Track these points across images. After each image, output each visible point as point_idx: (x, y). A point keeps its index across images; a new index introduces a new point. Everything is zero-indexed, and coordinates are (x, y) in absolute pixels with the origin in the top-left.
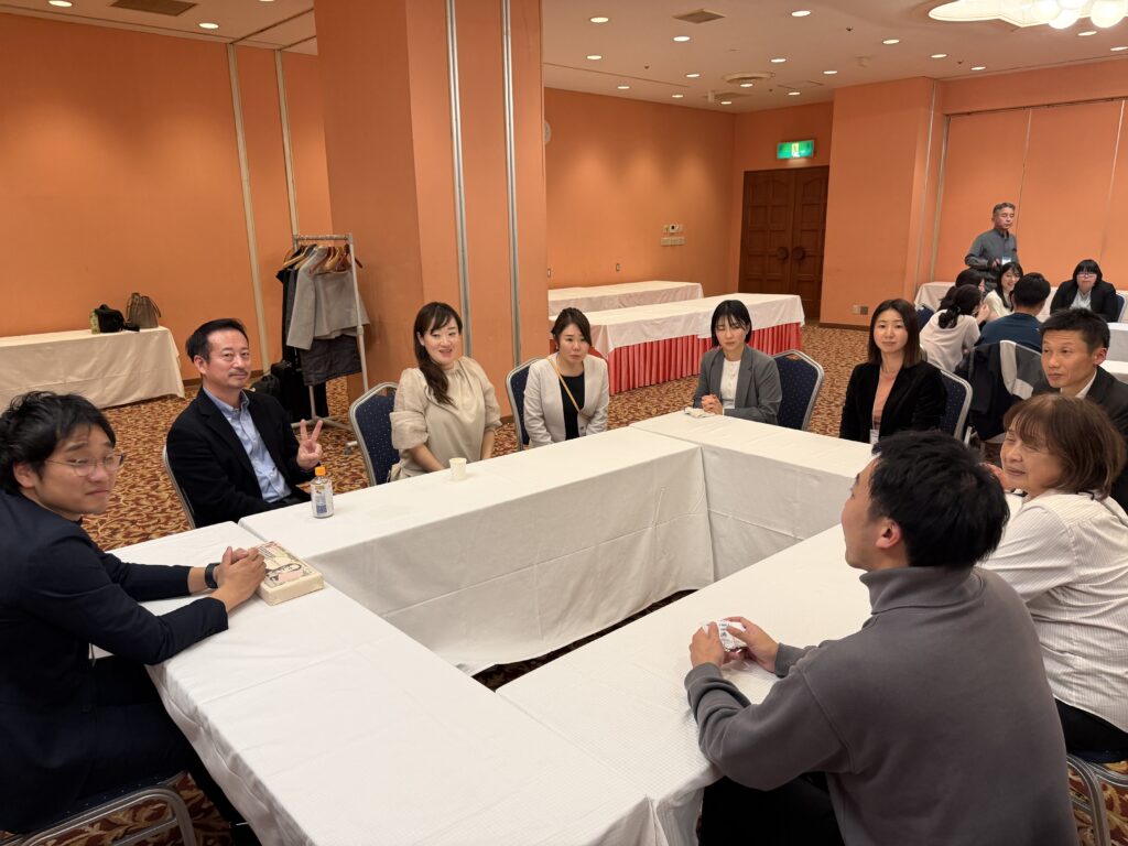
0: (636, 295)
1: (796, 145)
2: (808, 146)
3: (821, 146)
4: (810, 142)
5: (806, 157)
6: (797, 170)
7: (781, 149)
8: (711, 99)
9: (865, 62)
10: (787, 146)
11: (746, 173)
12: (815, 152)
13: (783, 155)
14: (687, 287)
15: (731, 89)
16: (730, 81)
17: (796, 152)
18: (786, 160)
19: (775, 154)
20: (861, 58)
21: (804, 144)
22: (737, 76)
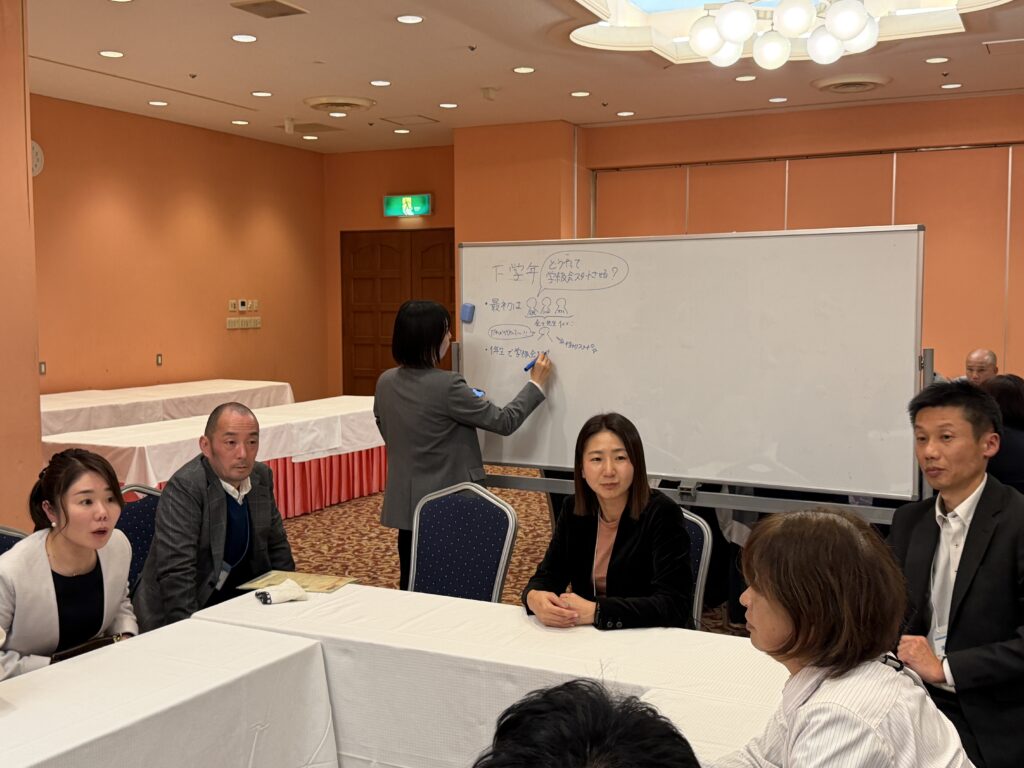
0: (191, 400)
1: (407, 200)
2: (424, 202)
3: (440, 201)
4: (426, 196)
5: (422, 216)
6: (413, 233)
7: (388, 203)
8: (289, 129)
9: (492, 95)
10: (395, 200)
11: (343, 234)
12: (433, 210)
13: (392, 211)
14: (271, 388)
15: (316, 117)
16: (316, 107)
17: (408, 209)
18: (395, 218)
19: (382, 211)
20: (487, 89)
21: (417, 198)
22: (324, 100)
